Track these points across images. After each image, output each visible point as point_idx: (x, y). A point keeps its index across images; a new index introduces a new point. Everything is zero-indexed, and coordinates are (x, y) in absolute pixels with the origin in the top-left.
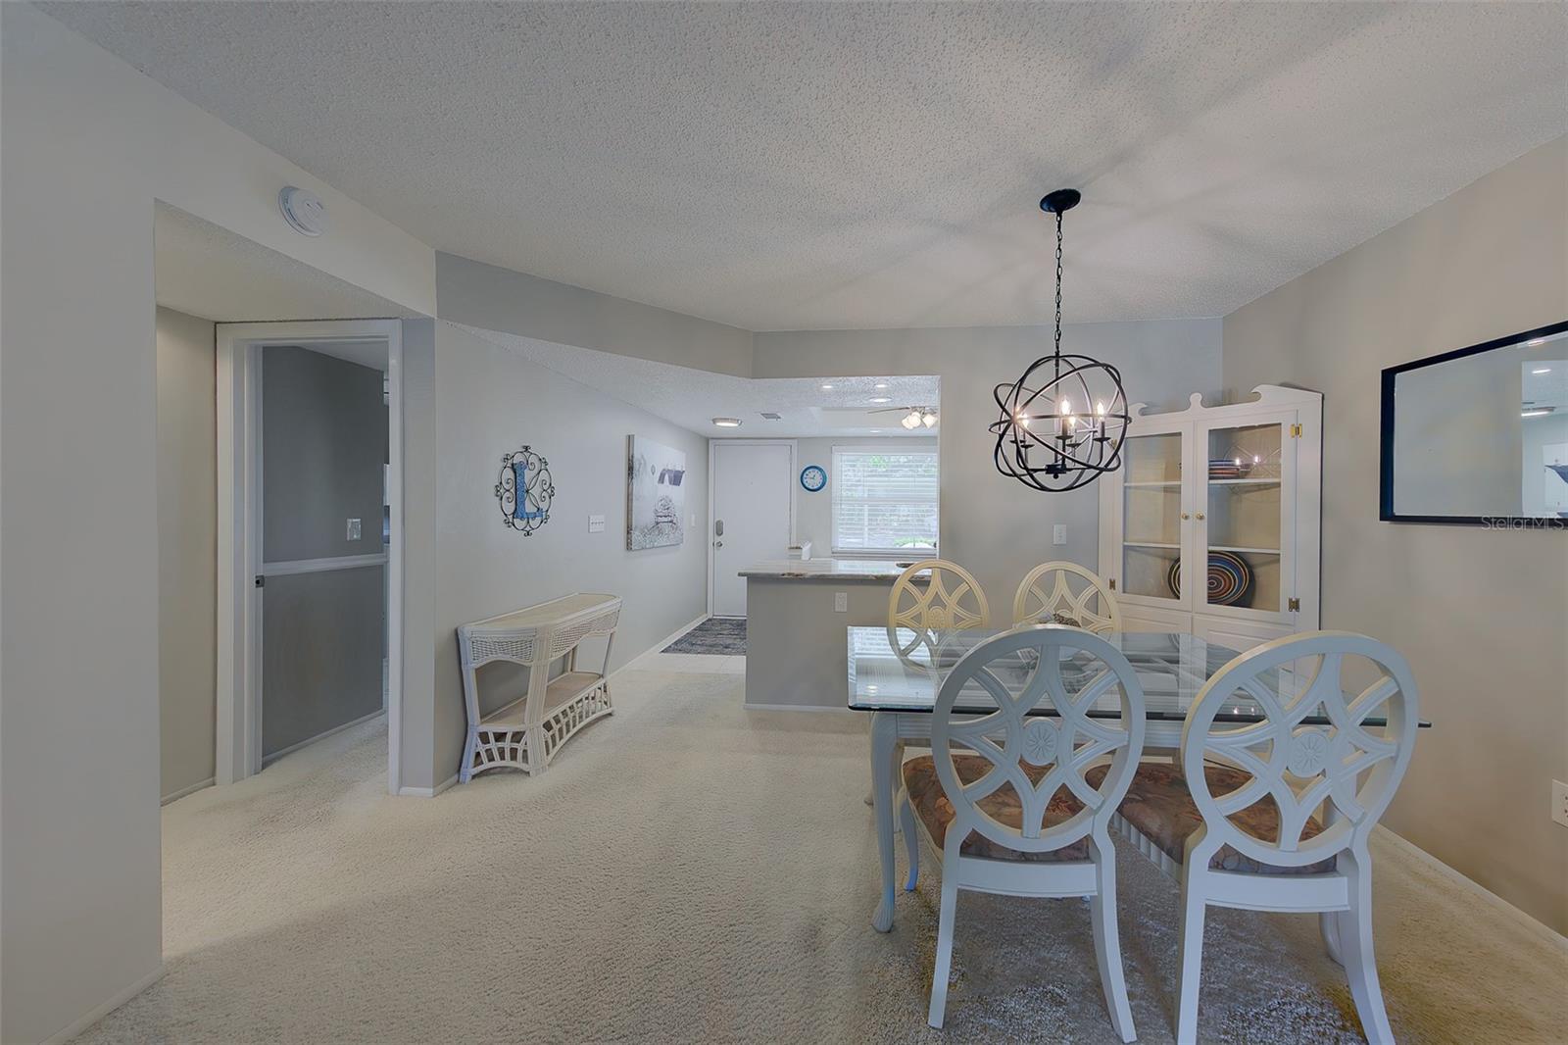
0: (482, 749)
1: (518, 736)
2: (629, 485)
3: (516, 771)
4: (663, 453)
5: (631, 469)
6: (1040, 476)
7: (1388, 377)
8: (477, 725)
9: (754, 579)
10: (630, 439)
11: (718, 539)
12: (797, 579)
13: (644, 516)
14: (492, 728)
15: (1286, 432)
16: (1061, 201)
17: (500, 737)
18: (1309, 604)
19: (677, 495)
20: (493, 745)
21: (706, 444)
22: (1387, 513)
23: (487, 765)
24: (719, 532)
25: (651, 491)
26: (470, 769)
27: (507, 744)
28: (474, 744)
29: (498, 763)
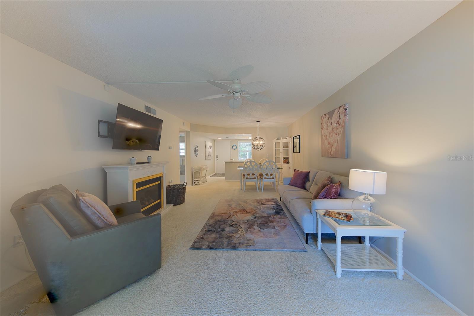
0: (195, 182)
1: (199, 180)
2: (205, 149)
3: (199, 185)
4: (209, 144)
5: (205, 147)
6: (257, 149)
7: (293, 138)
8: (194, 179)
9: (226, 162)
10: (205, 142)
11: (217, 159)
12: (232, 162)
13: (207, 154)
14: (196, 180)
15: (289, 143)
16: (258, 122)
17: (197, 181)
18: (291, 163)
19: (211, 150)
20: (196, 181)
21: (214, 141)
22: (294, 152)
23: (196, 184)
24: (217, 157)
25: (208, 150)
26: (194, 184)
27: (198, 181)
28: (194, 181)
29: (197, 184)
